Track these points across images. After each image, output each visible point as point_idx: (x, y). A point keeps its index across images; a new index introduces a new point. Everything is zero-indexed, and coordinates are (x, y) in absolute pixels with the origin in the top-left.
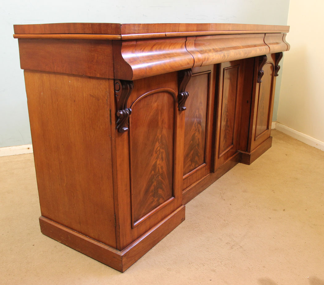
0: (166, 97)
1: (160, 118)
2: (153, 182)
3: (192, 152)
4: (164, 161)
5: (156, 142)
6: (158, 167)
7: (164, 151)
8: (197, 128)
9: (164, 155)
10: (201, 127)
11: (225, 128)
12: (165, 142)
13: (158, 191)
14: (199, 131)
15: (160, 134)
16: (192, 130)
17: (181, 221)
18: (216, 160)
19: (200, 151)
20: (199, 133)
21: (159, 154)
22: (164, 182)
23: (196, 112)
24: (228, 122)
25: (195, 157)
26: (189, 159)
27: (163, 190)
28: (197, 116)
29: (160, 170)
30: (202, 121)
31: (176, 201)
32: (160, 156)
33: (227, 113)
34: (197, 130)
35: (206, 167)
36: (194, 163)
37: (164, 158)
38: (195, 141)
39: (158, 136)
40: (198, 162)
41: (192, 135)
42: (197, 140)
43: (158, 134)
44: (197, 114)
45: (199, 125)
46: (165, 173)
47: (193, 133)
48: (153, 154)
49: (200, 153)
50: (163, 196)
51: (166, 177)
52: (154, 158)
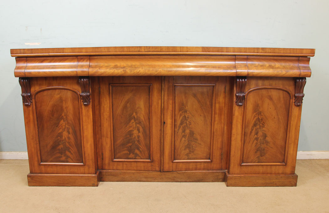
1: (64, 105)
2: (59, 145)
3: (130, 144)
4: (71, 134)
5: (61, 119)
6: (64, 136)
7: (70, 127)
8: (136, 127)
9: (71, 130)
10: (142, 127)
11: (187, 138)
12: (71, 122)
13: (65, 152)
14: (139, 130)
15: (65, 115)
16: (128, 126)
17: (92, 185)
18: (167, 162)
19: (141, 147)
20: (139, 132)
21: (65, 128)
22: (72, 148)
23: (133, 114)
24: (194, 135)
25: (135, 150)
26: (125, 149)
27: (72, 154)
28: (135, 117)
29: (67, 139)
30: (142, 123)
31: (86, 168)
32: (66, 129)
33: (190, 126)
34: (136, 129)
35: (152, 163)
36: (133, 154)
37: (71, 132)
38: (134, 137)
39: (63, 116)
40: (140, 155)
41: (128, 130)
42: (136, 137)
43: (62, 115)
44: (134, 116)
45: (138, 125)
46: (73, 143)
47: (130, 129)
48: (59, 126)
49: (141, 149)
50: (72, 158)
51: (75, 146)
52: (60, 129)
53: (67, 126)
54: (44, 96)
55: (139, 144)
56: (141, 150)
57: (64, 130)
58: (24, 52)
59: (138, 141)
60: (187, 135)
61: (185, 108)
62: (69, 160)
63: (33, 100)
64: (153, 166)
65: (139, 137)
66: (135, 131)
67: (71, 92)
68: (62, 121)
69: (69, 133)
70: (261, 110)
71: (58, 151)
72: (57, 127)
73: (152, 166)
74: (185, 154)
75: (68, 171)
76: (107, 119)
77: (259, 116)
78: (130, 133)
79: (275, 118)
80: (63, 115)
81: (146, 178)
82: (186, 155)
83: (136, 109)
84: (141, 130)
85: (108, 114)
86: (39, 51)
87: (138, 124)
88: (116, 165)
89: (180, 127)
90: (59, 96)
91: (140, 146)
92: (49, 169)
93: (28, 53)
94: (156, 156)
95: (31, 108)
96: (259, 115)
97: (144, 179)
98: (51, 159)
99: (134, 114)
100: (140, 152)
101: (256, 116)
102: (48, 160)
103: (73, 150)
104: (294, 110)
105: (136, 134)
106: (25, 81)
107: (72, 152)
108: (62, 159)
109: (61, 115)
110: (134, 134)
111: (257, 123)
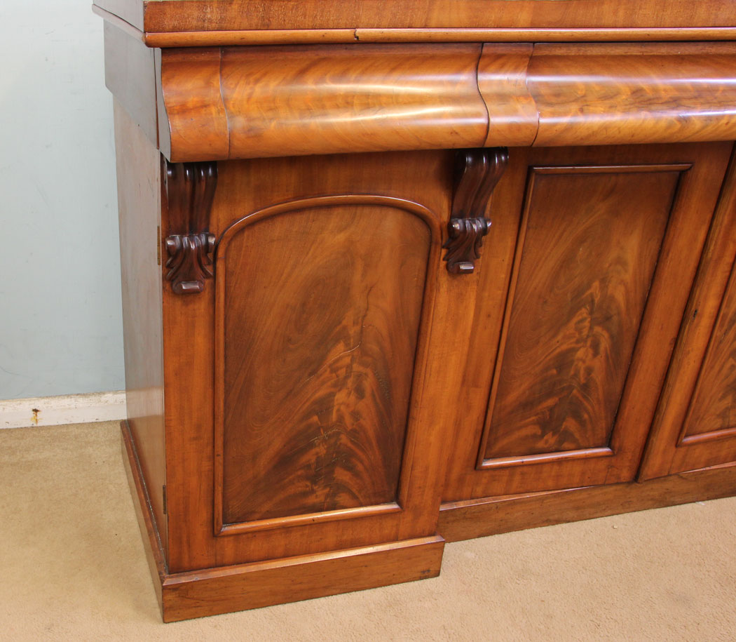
0: (391, 223)
1: (357, 277)
2: (312, 446)
3: (550, 402)
4: (368, 400)
5: (337, 341)
6: (338, 410)
7: (369, 371)
8: (588, 336)
9: (369, 384)
10: (612, 337)
12: (375, 348)
13: (333, 472)
14: (595, 347)
15: (355, 323)
16: (559, 337)
17: (419, 574)
18: (662, 448)
19: (589, 407)
20: (596, 354)
21: (346, 377)
22: (360, 453)
23: (589, 286)
25: (564, 420)
26: (531, 419)
27: (356, 475)
28: (593, 301)
29: (348, 421)
30: (615, 318)
31: (408, 517)
32: (350, 383)
34: (589, 343)
35: (613, 460)
36: (553, 435)
37: (368, 392)
38: (572, 372)
39: (345, 328)
40: (577, 436)
41: (558, 351)
42: (582, 372)
43: (344, 322)
44: (592, 295)
45: (598, 329)
46: (371, 433)
47: (564, 347)
48: (319, 373)
49: (588, 413)
50: (354, 490)
51: (374, 443)
52: (323, 383)
53: (356, 368)
54: (272, 241)
55: (584, 397)
56: (586, 416)
57: (339, 385)
58: (222, 19)
59: (585, 388)
62: (343, 498)
63: (220, 266)
64: (612, 466)
65: (589, 371)
66: (580, 351)
67: (400, 215)
68: (341, 346)
69: (360, 392)
71: (299, 473)
72: (310, 375)
73: (610, 467)
74: (718, 413)
75: (331, 539)
76: (489, 316)
78: (563, 361)
80: (349, 319)
81: (577, 508)
82: (719, 416)
83: (607, 265)
84: (605, 344)
85: (500, 292)
86: (305, 15)
87: (599, 324)
88: (484, 481)
89: (734, 322)
90: (341, 237)
91: (586, 403)
92: (256, 547)
93: (245, 23)
94: (632, 434)
95: (201, 306)
97: (571, 514)
98: (266, 507)
99: (595, 287)
100: (582, 423)
102: (254, 512)
103: (363, 457)
105: (584, 362)
106: (206, 173)
107: (360, 467)
108: (312, 500)
109: (340, 323)
110: (576, 363)
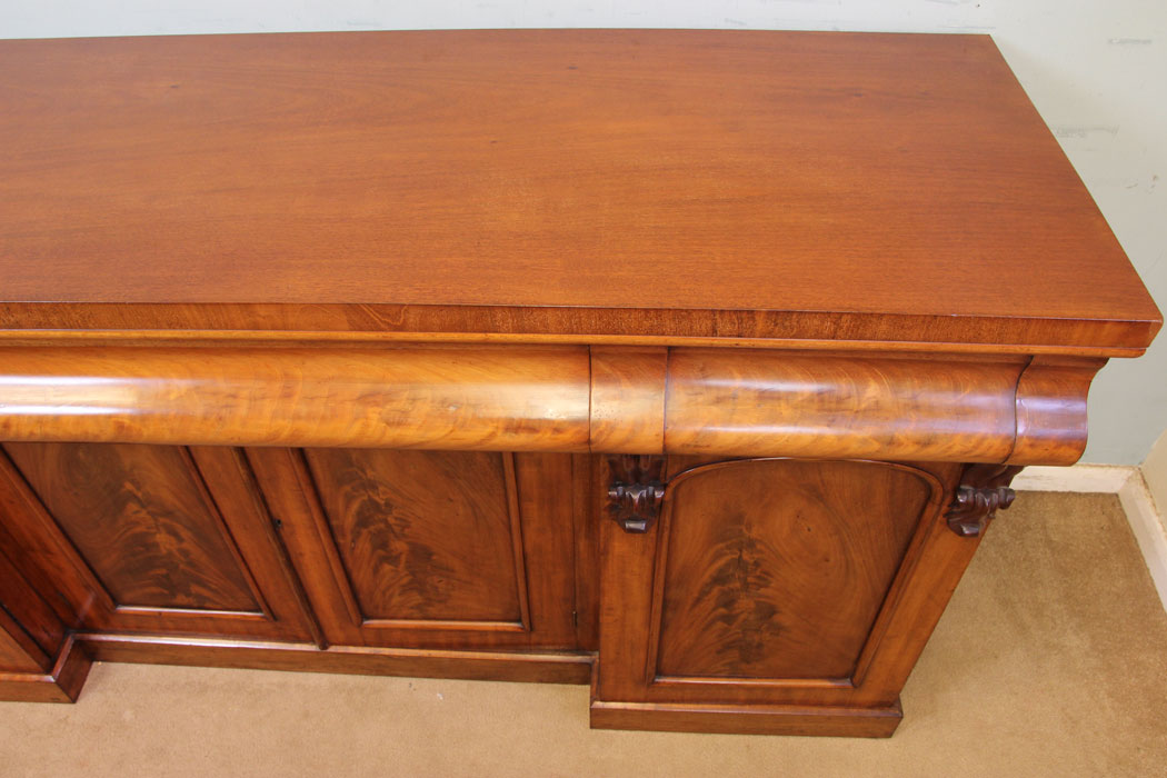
8: (157, 526)
10: (186, 528)
11: (402, 565)
14: (175, 535)
16: (122, 522)
19: (210, 580)
20: (180, 540)
23: (123, 486)
24: (434, 557)
25: (188, 586)
26: (146, 582)
28: (135, 497)
30: (179, 514)
33: (406, 531)
34: (163, 531)
36: (187, 596)
38: (164, 552)
40: (216, 600)
42: (176, 553)
44: (130, 492)
45: (163, 520)
47: (137, 531)
55: (197, 572)
56: (214, 587)
60: (403, 558)
61: (361, 474)
65: (185, 553)
66: (158, 536)
70: (755, 533)
74: (409, 606)
77: (745, 552)
78: (144, 542)
79: (827, 560)
83: (127, 470)
84: (184, 534)
87: (162, 516)
89: (359, 534)
91: (204, 577)
96: (741, 551)
99: (129, 486)
100: (215, 592)
101: (726, 554)
104: (937, 538)
105: (171, 545)
110: (161, 545)
111: (733, 575)
